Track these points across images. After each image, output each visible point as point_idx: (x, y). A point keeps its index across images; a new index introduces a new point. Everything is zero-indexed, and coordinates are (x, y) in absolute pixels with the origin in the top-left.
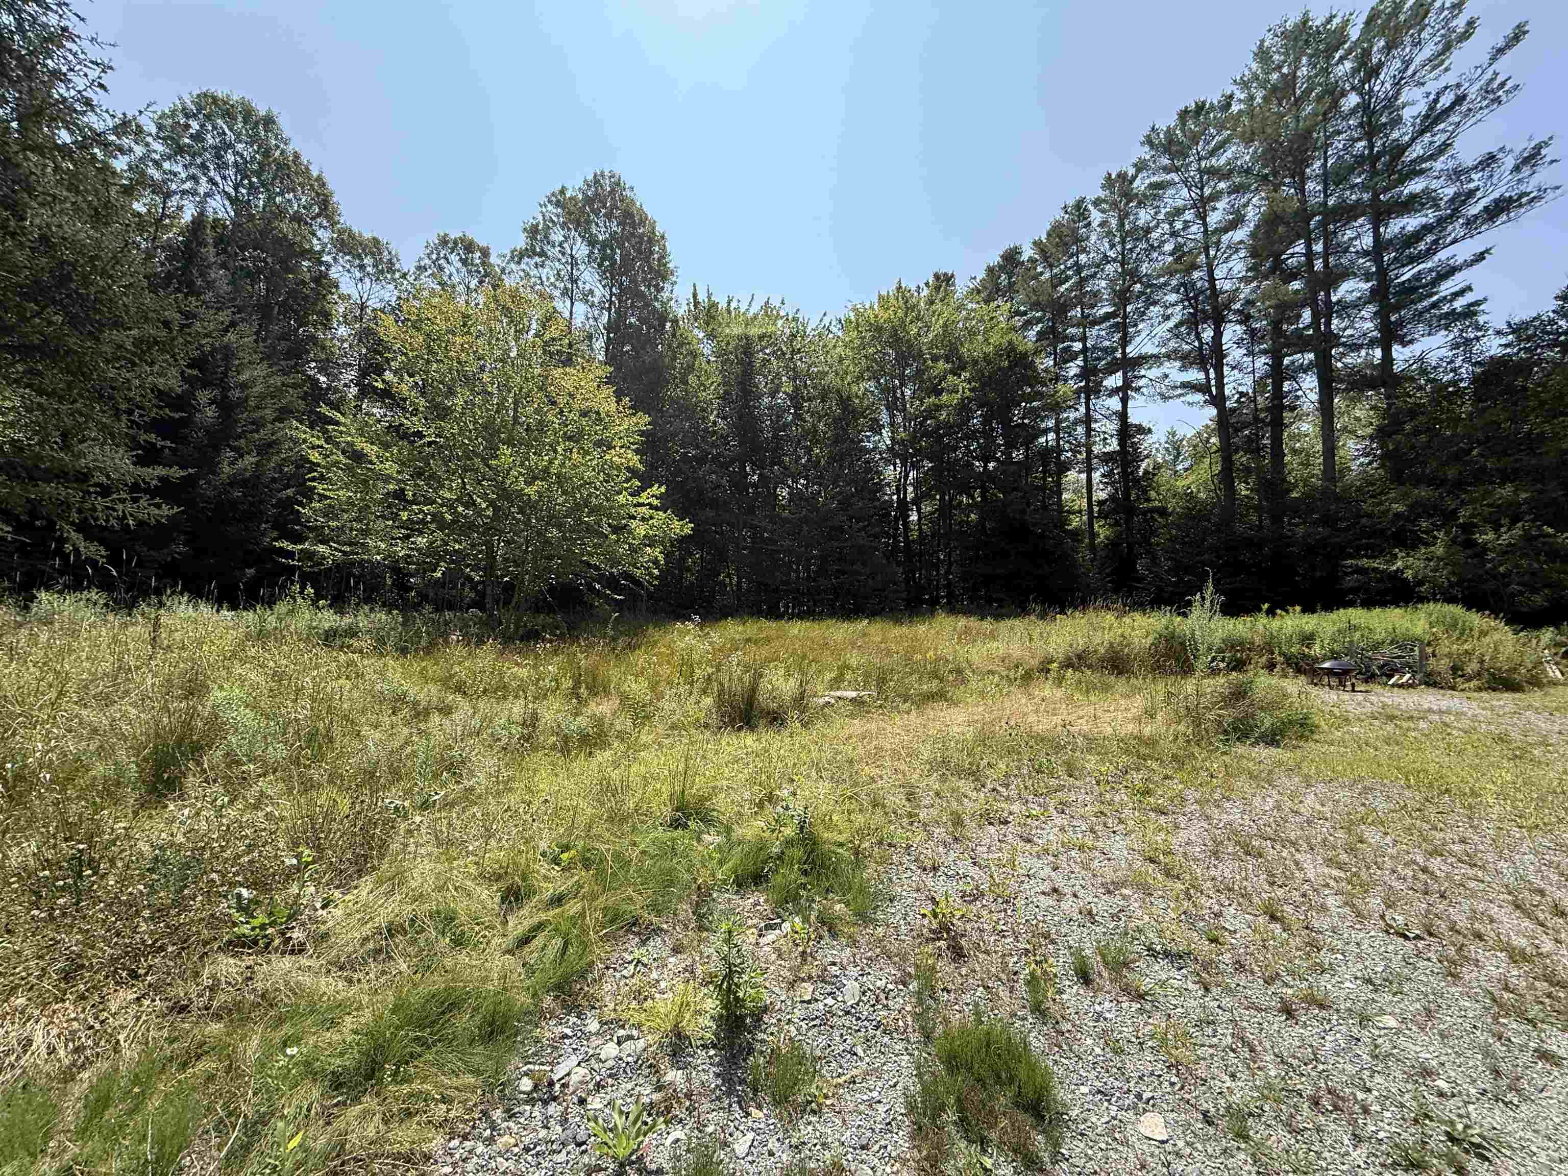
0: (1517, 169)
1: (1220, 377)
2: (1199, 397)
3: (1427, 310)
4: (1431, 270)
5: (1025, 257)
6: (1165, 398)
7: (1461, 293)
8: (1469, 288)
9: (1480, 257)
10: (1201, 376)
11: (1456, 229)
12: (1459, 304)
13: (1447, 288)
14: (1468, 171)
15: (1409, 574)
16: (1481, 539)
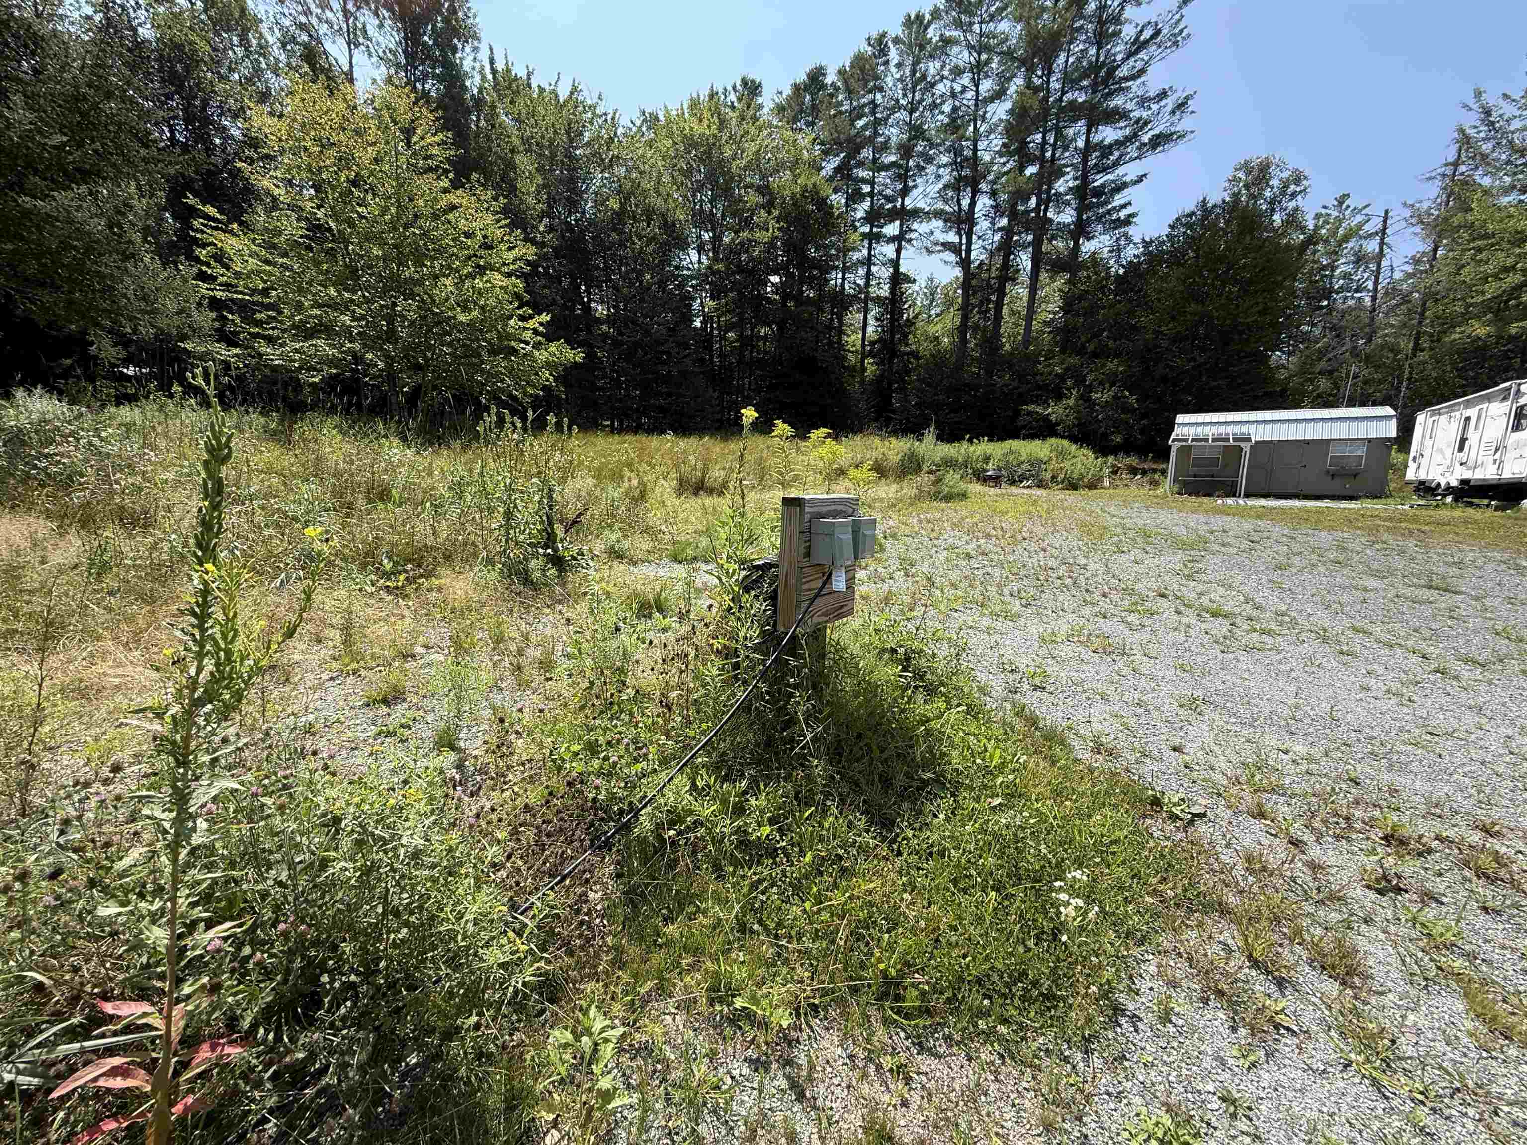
0: (1173, 112)
1: (969, 243)
2: (951, 257)
3: (1104, 215)
4: (1113, 182)
5: (828, 80)
6: (929, 252)
7: (1124, 206)
8: (1130, 203)
9: (1140, 180)
10: (956, 239)
11: (1132, 150)
12: (1123, 214)
13: (1118, 200)
14: (1150, 100)
15: (1053, 418)
16: (1094, 396)
